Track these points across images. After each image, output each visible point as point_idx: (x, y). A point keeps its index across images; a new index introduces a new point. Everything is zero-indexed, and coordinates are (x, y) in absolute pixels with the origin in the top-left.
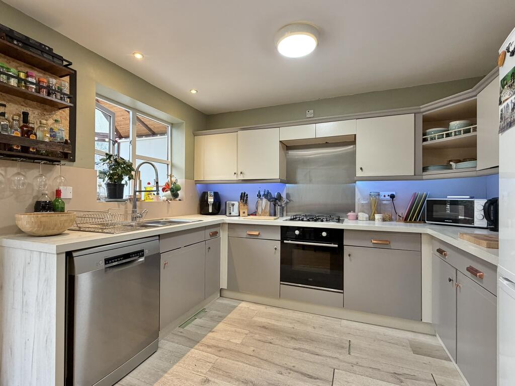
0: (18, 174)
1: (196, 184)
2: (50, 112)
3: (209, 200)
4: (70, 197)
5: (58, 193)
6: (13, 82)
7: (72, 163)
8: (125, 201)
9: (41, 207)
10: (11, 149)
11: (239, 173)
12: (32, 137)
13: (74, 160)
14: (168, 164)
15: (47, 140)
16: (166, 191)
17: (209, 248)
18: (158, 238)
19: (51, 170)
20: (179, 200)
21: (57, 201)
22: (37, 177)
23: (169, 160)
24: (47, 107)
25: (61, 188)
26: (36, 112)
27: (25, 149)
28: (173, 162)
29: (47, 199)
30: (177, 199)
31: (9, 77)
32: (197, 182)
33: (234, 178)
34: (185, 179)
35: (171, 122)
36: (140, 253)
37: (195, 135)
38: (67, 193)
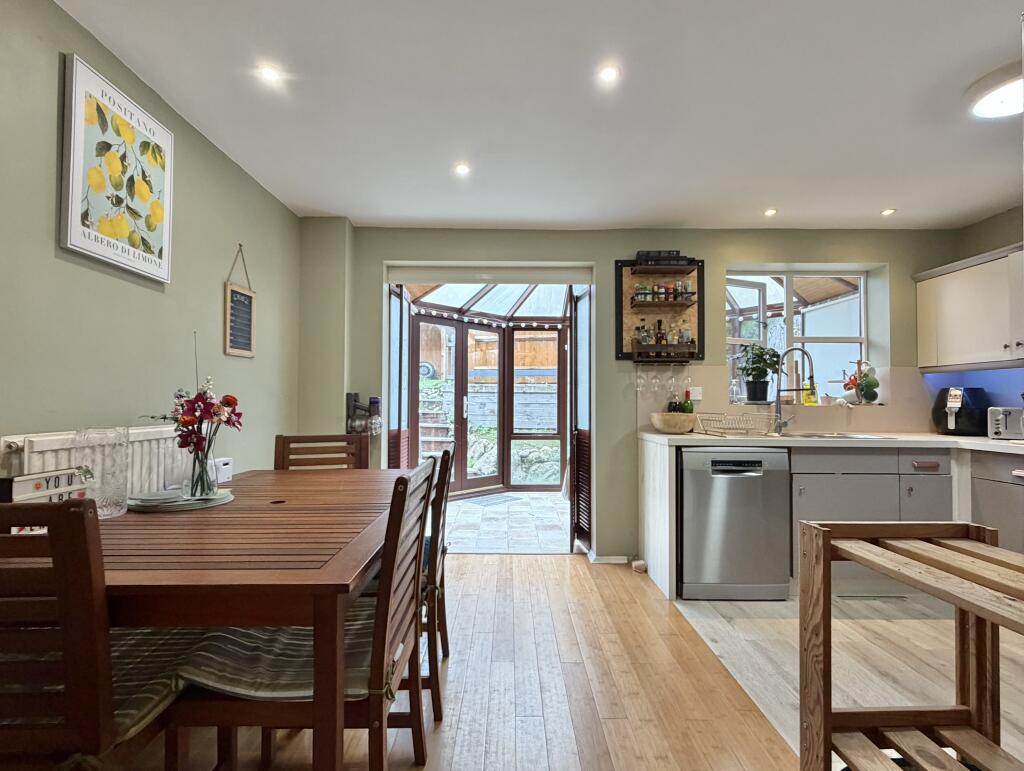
0: (655, 377)
1: (923, 374)
2: (680, 313)
3: (949, 405)
4: (700, 398)
5: (687, 394)
6: (649, 298)
7: (700, 362)
8: (769, 404)
9: (674, 408)
10: (649, 356)
11: (1014, 345)
12: (664, 342)
13: (703, 358)
14: (861, 344)
15: (675, 343)
16: (849, 389)
17: (911, 489)
18: (786, 450)
19: (682, 371)
20: (880, 404)
21: (686, 402)
22: (667, 380)
23: (863, 335)
24: (678, 309)
25: (690, 389)
26: (669, 316)
27: (658, 355)
28: (870, 337)
29: (677, 400)
30: (877, 402)
31: (646, 294)
32: (924, 370)
33: (1006, 356)
34: (891, 365)
35: (865, 269)
36: (755, 464)
37: (917, 281)
38: (696, 394)
